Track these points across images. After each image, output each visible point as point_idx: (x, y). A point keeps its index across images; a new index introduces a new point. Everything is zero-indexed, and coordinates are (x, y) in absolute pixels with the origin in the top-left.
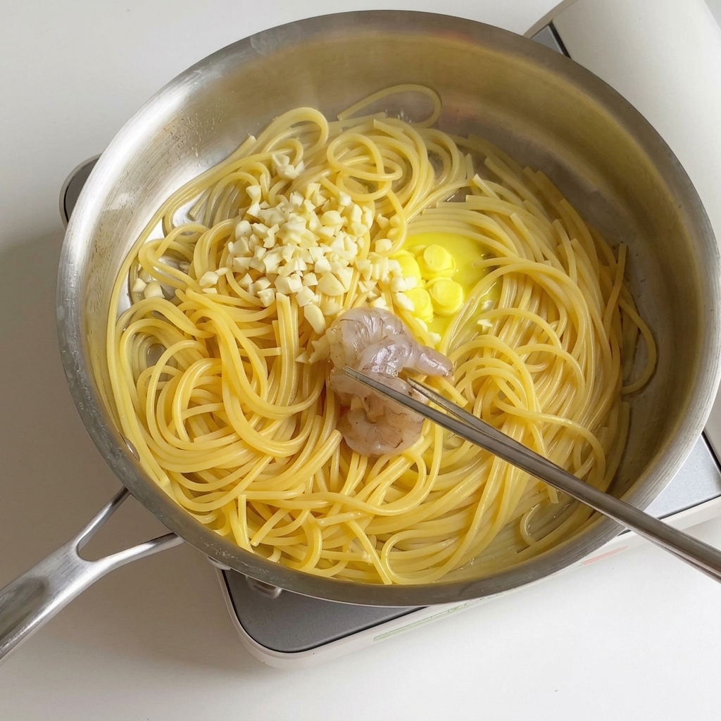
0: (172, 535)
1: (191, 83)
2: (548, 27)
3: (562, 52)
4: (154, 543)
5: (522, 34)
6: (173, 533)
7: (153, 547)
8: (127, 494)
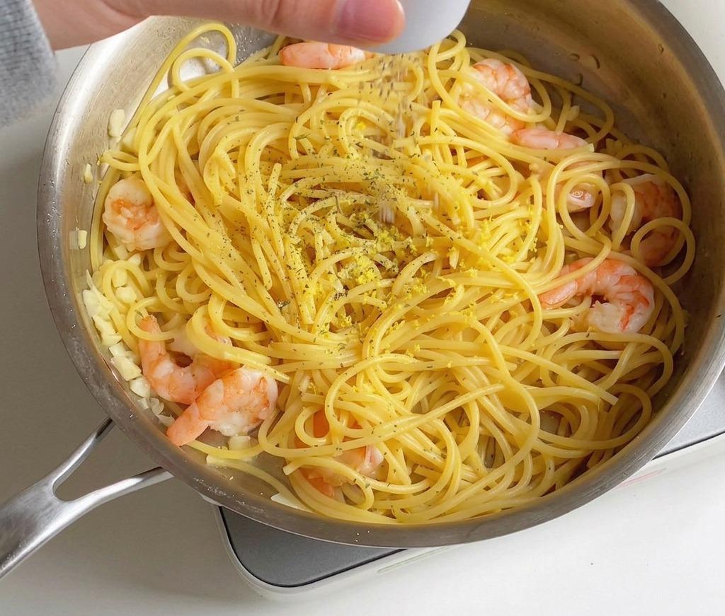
4: (141, 477)
6: (160, 468)
7: (140, 482)
8: (111, 425)
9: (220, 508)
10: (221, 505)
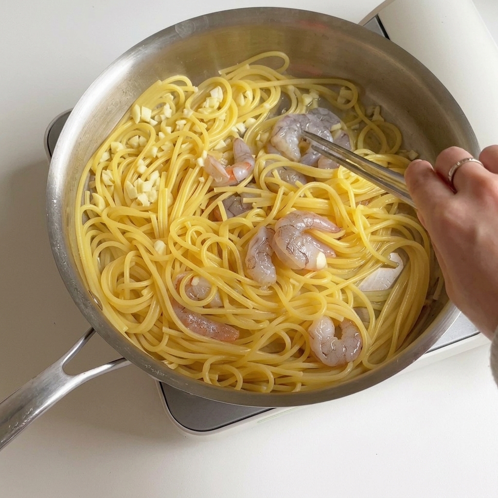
0: (123, 359)
1: (135, 57)
2: (375, 18)
3: (384, 36)
4: (112, 364)
5: (357, 23)
6: (124, 358)
7: (111, 367)
8: (93, 332)
9: (160, 382)
10: (160, 381)
